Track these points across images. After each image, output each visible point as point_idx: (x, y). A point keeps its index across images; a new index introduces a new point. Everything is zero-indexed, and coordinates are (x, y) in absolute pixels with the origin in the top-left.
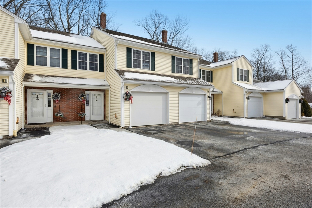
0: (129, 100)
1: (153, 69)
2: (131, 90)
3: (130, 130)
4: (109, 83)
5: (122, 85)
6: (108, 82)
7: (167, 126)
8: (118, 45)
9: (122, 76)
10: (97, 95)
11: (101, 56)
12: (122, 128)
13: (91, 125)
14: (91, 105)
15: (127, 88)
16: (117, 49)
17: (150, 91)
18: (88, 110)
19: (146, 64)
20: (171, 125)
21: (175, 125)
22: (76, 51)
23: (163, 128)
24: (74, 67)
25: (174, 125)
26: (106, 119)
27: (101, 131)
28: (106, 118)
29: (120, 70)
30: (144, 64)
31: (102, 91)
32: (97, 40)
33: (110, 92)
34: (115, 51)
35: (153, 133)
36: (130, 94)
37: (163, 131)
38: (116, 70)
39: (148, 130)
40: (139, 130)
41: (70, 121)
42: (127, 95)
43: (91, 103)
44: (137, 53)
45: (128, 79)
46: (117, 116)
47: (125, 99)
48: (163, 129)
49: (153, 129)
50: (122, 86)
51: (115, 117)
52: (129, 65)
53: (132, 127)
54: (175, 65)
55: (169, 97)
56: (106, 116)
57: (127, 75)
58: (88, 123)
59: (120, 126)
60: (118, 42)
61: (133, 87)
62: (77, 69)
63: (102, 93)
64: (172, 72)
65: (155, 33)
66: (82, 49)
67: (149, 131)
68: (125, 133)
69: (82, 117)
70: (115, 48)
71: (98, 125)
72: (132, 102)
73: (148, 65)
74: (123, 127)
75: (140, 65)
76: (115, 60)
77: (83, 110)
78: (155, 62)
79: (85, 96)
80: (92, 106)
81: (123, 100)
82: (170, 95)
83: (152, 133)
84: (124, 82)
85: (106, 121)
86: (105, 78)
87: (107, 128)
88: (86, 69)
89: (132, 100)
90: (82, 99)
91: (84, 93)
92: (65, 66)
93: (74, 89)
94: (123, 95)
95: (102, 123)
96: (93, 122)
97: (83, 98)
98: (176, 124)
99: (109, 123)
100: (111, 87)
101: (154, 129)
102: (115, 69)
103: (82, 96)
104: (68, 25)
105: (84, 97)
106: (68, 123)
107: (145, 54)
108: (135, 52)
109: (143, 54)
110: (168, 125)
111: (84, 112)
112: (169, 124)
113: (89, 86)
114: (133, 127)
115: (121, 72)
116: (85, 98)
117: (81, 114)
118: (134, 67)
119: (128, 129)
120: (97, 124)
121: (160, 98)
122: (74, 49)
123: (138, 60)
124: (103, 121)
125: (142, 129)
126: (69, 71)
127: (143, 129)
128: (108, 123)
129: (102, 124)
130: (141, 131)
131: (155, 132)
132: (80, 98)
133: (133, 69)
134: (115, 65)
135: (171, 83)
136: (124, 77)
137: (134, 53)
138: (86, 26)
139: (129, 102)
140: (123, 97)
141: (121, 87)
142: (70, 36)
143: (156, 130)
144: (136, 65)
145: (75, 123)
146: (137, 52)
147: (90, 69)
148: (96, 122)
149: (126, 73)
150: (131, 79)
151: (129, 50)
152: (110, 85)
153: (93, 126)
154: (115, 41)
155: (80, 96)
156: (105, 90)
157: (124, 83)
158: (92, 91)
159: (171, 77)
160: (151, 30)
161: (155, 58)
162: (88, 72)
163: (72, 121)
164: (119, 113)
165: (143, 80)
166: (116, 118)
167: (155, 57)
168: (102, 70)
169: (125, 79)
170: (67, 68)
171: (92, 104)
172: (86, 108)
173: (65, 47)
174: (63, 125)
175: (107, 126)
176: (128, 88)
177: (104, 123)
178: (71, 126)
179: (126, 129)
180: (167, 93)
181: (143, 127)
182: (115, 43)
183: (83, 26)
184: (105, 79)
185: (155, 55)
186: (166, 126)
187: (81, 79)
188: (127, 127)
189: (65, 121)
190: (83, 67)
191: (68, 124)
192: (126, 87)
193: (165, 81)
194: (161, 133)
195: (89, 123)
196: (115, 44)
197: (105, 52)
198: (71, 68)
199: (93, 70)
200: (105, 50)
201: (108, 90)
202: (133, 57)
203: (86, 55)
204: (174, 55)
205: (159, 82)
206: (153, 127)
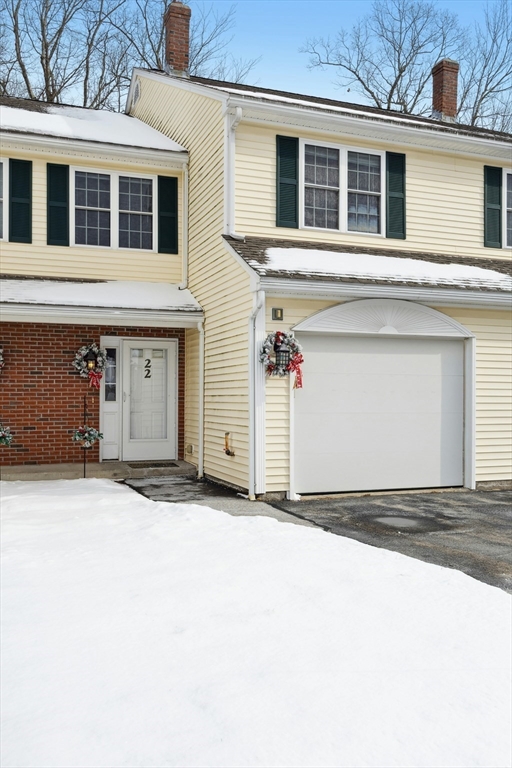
0: (287, 370)
1: (397, 229)
2: (295, 325)
3: (292, 510)
4: (199, 299)
5: (254, 304)
6: (196, 294)
7: (466, 497)
8: (239, 127)
9: (254, 263)
10: (148, 355)
11: (169, 186)
12: (253, 498)
13: (122, 482)
14: (124, 394)
15: (277, 315)
16: (233, 145)
17: (383, 331)
18: (110, 414)
19: (362, 211)
20: (483, 490)
21: (503, 491)
22: (64, 169)
23: (447, 505)
24: (57, 236)
25: (501, 495)
26: (187, 459)
27: (161, 510)
28: (186, 453)
29: (248, 239)
30: (353, 210)
31: (170, 336)
32: (150, 122)
33: (201, 337)
34: (225, 154)
35: (404, 530)
36: (293, 346)
37: (448, 522)
38: (228, 238)
39: (377, 512)
40: (334, 510)
41: (40, 463)
42: (276, 348)
43: (123, 386)
44: (325, 158)
45: (282, 275)
46: (234, 445)
47: (271, 369)
48: (448, 512)
49: (400, 510)
50: (255, 309)
51: (222, 449)
52: (286, 215)
53: (297, 498)
54: (500, 211)
55: (475, 357)
56: (187, 442)
57: (279, 259)
58: (112, 473)
59: (246, 492)
60: (239, 111)
61: (307, 312)
62: (67, 244)
63: (172, 345)
64: (486, 245)
65: (395, 92)
66: (91, 159)
67: (380, 520)
68: (269, 526)
69: (87, 444)
70: (225, 139)
71: (154, 481)
72: (299, 383)
73: (374, 212)
74: (257, 496)
75: (337, 213)
76: (225, 196)
77: (92, 417)
78: (408, 200)
79: (101, 355)
80: (128, 399)
81: (261, 370)
82: (477, 347)
83: (394, 529)
84: (267, 291)
85: (188, 467)
86: (184, 277)
87: (189, 495)
88: (106, 242)
89: (299, 372)
90: (89, 370)
91: (98, 345)
92: (20, 231)
93: (57, 326)
94: (258, 348)
95: (170, 474)
96: (130, 469)
97: (91, 365)
98: (506, 485)
99: (200, 474)
100: (207, 315)
101: (406, 509)
102: (224, 236)
103: (86, 358)
104: (47, 80)
105: (96, 363)
106: (30, 472)
107: (359, 161)
108: (316, 154)
109: (351, 165)
110: (470, 491)
111: (97, 427)
112: (474, 488)
113: (117, 312)
114: (302, 494)
115: (251, 249)
116: (100, 364)
117: (82, 433)
118: (308, 223)
119: (279, 503)
120: (148, 477)
121: (431, 365)
122: (59, 158)
123: (329, 191)
124: (171, 464)
125: (345, 508)
126: (38, 252)
127: (352, 509)
128: (192, 473)
129: (168, 480)
130: (345, 519)
131: (412, 523)
132: (79, 364)
133: (303, 233)
134: (225, 217)
135: (485, 289)
136: (263, 268)
137: (308, 158)
138: (114, 83)
139: (288, 382)
140: (258, 358)
141: (250, 314)
142: (46, 112)
143: (413, 517)
144: (320, 213)
145: (58, 471)
146: (322, 155)
147: (123, 243)
148: (145, 470)
149: (271, 252)
150: (297, 276)
151: (287, 147)
152: (205, 309)
153: (131, 486)
154: (224, 108)
155: (78, 357)
156: (182, 331)
157: (262, 295)
158: (127, 335)
159: (484, 267)
160: (379, 78)
161: (407, 180)
162: (112, 257)
163: (48, 463)
164: (244, 430)
165: (353, 280)
166: (228, 453)
167: (407, 174)
168: (169, 244)
169: (271, 274)
170: (29, 241)
171: (127, 390)
172: (105, 407)
173: (22, 154)
174: (13, 476)
175: (188, 487)
176: (281, 319)
177: (176, 474)
178: (41, 483)
179: (274, 506)
180: (464, 341)
181: (350, 499)
182: (225, 120)
183: (102, 85)
184: (183, 285)
185: (408, 167)
186: (462, 497)
187: (85, 284)
188: (278, 497)
189: (21, 464)
190: (94, 235)
191: (32, 475)
192: (275, 311)
193: (455, 283)
194: (442, 533)
195: (115, 475)
196: (226, 125)
197: (185, 165)
198: (45, 238)
199: (135, 245)
200: (184, 158)
201: (195, 331)
202: (306, 180)
203: (105, 181)
204: (494, 162)
205: (426, 286)
206: (398, 499)
